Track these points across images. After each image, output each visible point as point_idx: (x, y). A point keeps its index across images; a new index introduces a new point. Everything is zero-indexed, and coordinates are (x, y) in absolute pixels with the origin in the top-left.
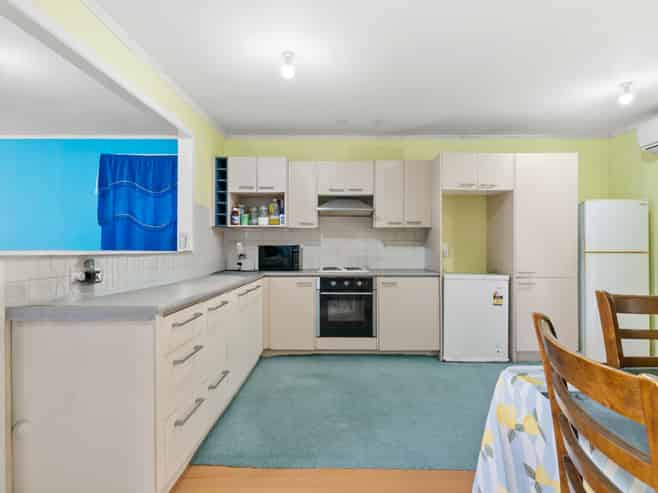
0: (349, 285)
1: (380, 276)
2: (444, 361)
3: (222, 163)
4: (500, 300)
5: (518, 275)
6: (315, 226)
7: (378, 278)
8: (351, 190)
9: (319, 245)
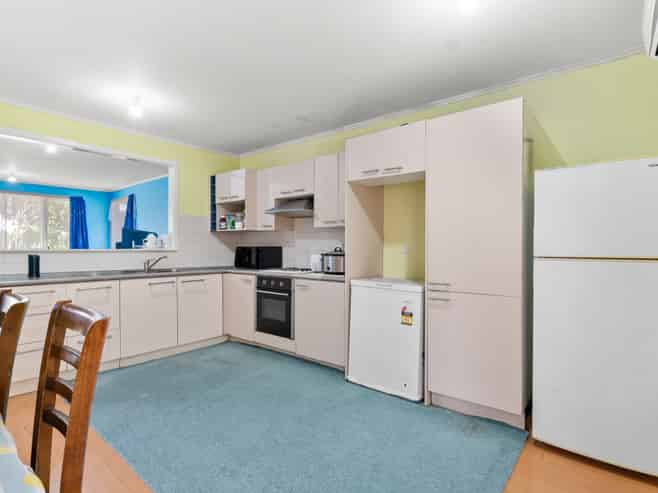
0: (275, 285)
1: (297, 278)
2: (347, 381)
3: (213, 179)
4: (409, 318)
5: (431, 287)
6: (273, 228)
7: (296, 281)
8: (297, 191)
9: (293, 246)
